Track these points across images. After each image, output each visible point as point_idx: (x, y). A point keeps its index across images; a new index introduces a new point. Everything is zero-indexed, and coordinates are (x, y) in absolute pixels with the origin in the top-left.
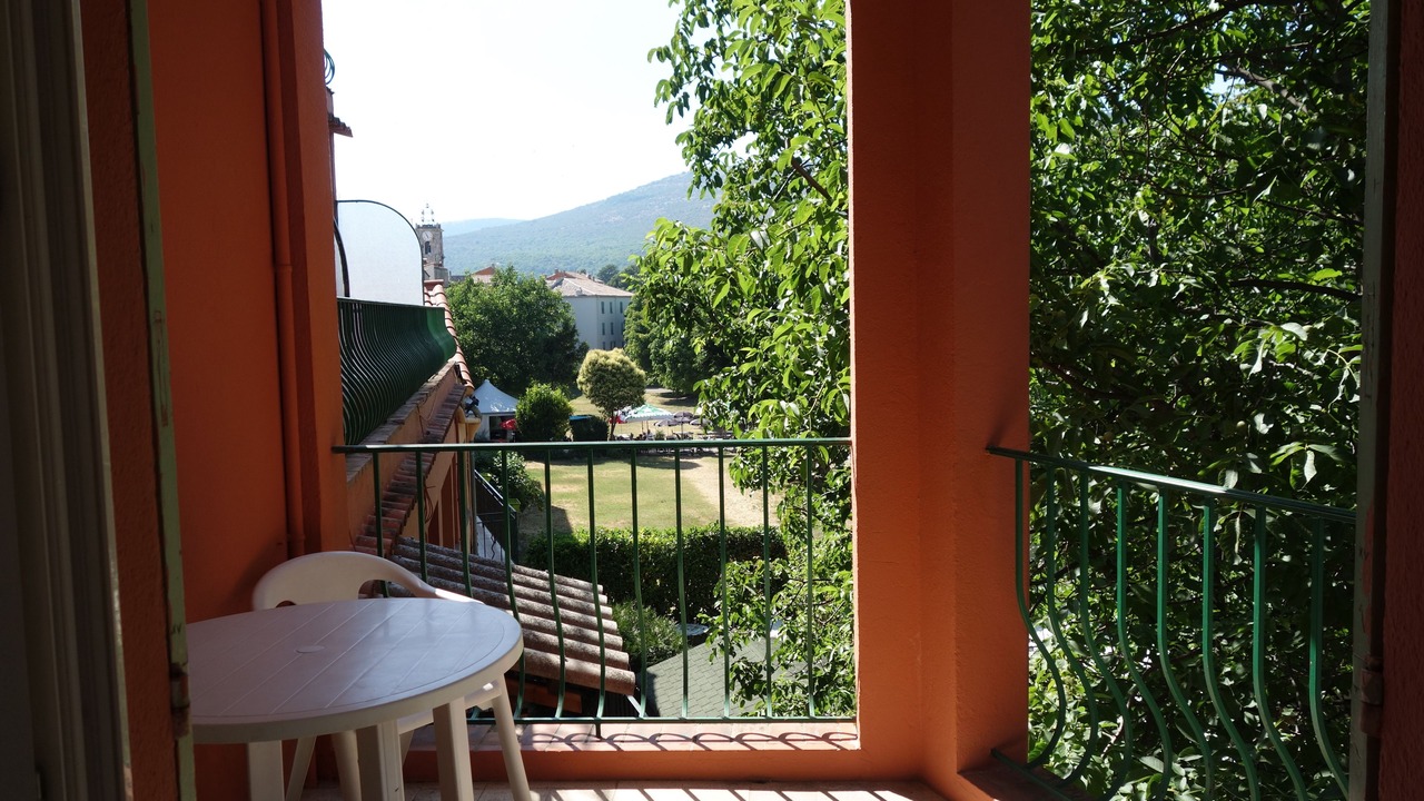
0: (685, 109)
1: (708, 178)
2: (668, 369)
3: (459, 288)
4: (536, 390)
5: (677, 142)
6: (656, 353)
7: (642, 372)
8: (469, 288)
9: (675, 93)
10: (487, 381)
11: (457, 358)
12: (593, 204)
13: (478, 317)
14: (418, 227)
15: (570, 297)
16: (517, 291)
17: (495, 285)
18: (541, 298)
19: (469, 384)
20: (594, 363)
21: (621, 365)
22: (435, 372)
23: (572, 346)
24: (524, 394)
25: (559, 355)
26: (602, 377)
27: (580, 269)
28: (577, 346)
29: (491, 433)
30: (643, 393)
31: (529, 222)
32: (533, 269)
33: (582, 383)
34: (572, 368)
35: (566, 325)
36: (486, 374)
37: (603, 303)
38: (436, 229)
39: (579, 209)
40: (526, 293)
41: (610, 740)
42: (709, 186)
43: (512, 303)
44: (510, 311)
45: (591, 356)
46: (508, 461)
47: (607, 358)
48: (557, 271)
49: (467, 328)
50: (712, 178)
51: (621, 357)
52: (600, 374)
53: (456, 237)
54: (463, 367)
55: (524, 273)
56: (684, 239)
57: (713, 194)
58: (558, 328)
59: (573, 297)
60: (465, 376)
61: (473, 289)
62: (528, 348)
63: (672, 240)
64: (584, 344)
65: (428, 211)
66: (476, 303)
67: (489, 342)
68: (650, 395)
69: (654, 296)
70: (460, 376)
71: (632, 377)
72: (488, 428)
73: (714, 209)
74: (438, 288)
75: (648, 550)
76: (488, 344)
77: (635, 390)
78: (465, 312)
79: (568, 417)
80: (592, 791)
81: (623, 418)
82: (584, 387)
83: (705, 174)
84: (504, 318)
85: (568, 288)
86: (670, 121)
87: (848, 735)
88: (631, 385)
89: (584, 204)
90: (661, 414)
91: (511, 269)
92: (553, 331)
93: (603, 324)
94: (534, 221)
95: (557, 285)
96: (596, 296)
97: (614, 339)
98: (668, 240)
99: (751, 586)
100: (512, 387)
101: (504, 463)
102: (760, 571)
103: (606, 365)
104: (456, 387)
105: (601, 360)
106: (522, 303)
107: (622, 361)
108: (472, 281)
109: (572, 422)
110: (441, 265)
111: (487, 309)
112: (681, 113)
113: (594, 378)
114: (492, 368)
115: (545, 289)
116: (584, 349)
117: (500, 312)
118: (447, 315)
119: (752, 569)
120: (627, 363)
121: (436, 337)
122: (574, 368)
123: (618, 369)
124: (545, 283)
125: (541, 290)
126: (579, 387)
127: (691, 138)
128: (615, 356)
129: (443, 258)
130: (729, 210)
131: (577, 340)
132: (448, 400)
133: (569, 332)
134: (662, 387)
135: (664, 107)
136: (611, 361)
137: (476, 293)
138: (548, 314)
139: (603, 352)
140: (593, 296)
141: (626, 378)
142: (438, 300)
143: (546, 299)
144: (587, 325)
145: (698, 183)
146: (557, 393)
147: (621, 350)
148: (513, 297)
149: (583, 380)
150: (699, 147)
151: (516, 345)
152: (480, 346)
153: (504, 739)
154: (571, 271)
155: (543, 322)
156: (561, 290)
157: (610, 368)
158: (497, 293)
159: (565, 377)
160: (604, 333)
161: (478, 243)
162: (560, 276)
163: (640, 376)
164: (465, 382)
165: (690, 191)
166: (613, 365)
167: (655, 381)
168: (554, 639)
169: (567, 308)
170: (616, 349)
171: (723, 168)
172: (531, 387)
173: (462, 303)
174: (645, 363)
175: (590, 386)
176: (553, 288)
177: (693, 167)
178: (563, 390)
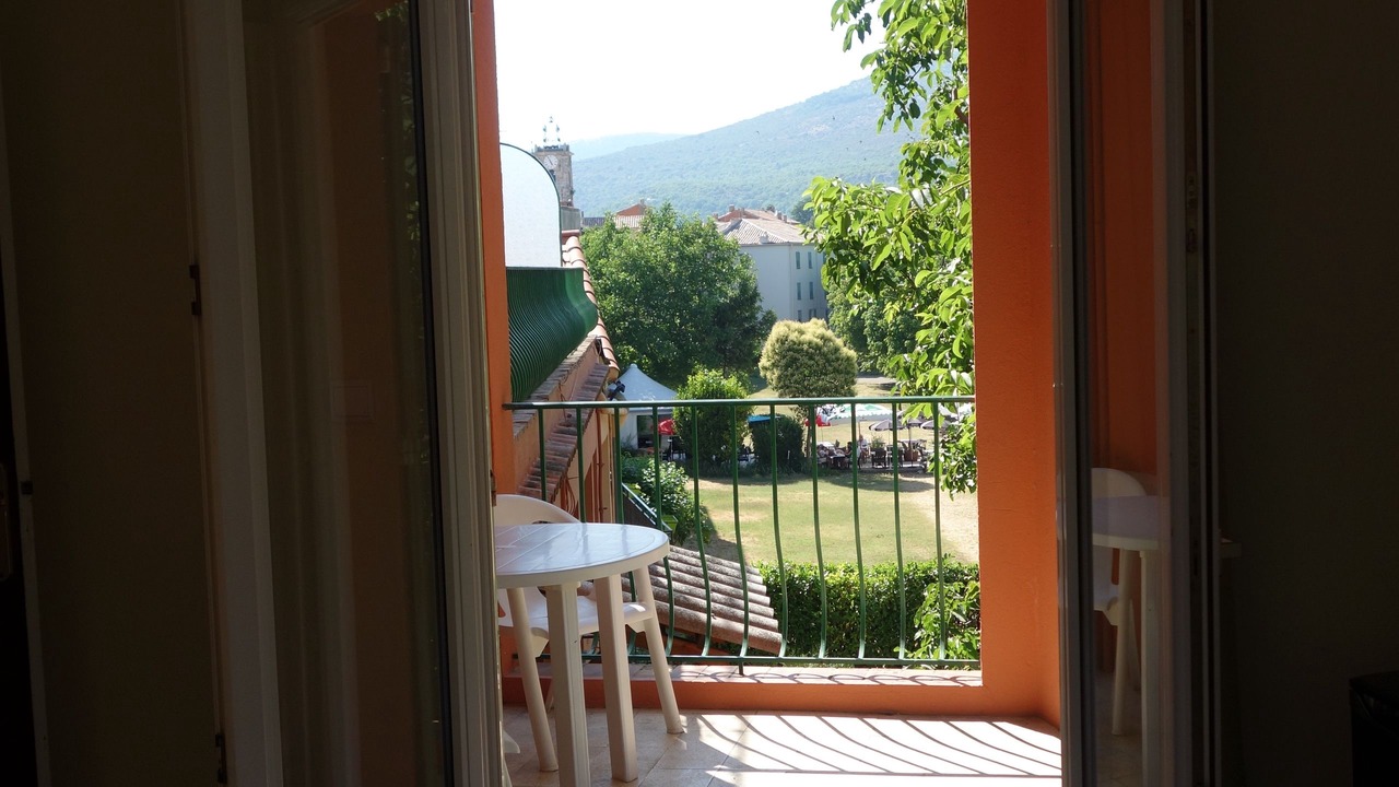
0: (866, 33)
1: (903, 106)
2: (890, 349)
3: (597, 235)
4: (702, 377)
5: (863, 65)
6: (873, 326)
7: (852, 353)
8: (610, 236)
9: (855, 13)
10: (634, 366)
11: (598, 332)
12: (785, 108)
13: (622, 275)
14: (539, 150)
15: (751, 246)
16: (676, 239)
17: (646, 231)
18: (709, 248)
19: (613, 364)
20: (782, 341)
21: (820, 342)
22: (574, 347)
23: (753, 317)
24: (685, 384)
25: (733, 330)
26: (794, 360)
27: (766, 204)
28: (760, 316)
29: (639, 440)
30: (853, 383)
31: (692, 137)
32: (699, 206)
33: (765, 369)
34: (752, 348)
35: (744, 287)
36: (633, 357)
37: (798, 254)
38: (562, 152)
39: (766, 115)
40: (688, 241)
41: (752, 676)
42: (904, 115)
43: (669, 256)
44: (666, 267)
45: (778, 330)
46: (663, 474)
47: (802, 332)
48: (732, 209)
49: (607, 291)
50: (907, 106)
51: (821, 331)
52: (792, 355)
53: (591, 161)
54: (605, 344)
55: (685, 215)
56: (842, 199)
57: (910, 125)
58: (732, 291)
59: (756, 245)
60: (608, 354)
61: (615, 237)
62: (691, 320)
63: (829, 200)
64: (769, 312)
65: (551, 128)
66: (619, 257)
67: (637, 311)
68: (864, 387)
69: (836, 251)
70: (602, 354)
71: (838, 359)
72: (635, 432)
73: (903, 149)
74: (572, 242)
75: (850, 593)
76: (636, 314)
77: (841, 378)
78: (604, 270)
79: (746, 417)
80: (734, 716)
81: (826, 418)
82: (768, 374)
83: (899, 103)
84: (657, 278)
85: (748, 233)
86: (848, 47)
87: (973, 678)
88: (836, 371)
89: (772, 109)
90: (879, 413)
91: (667, 208)
92: (725, 295)
93: (799, 284)
94: (701, 136)
95: (732, 228)
96: (789, 244)
97: (815, 305)
98: (825, 200)
99: (959, 611)
100: (669, 373)
101: (657, 477)
102: (971, 594)
103: (800, 343)
104: (597, 367)
105: (793, 336)
106: (682, 256)
107: (822, 337)
108: (613, 226)
109: (752, 425)
110: (570, 204)
111: (633, 265)
112: (861, 37)
113: (783, 362)
114: (640, 347)
115: (715, 236)
116: (770, 321)
117: (652, 269)
118: (586, 277)
119: (962, 592)
120: (830, 340)
121: (576, 305)
122: (755, 348)
123: (818, 348)
124: (714, 227)
125: (709, 237)
126: (762, 374)
127: (880, 60)
128: (813, 330)
129: (572, 192)
130: (919, 150)
131: (760, 308)
132: (588, 382)
133: (748, 297)
134: (882, 374)
135: (842, 29)
136: (807, 337)
137: (620, 242)
138: (719, 272)
139: (796, 325)
140: (783, 244)
141: (828, 361)
142: (574, 259)
143: (716, 249)
144: (774, 286)
145: (890, 113)
146: (731, 383)
147: (822, 322)
148: (671, 247)
149: (768, 364)
150: (890, 70)
151: (673, 316)
152: (624, 317)
153: (658, 673)
154: (754, 207)
155: (711, 283)
156: (738, 236)
157: (805, 347)
158: (648, 242)
159: (740, 358)
160: (799, 298)
161: (620, 169)
162: (737, 216)
163: (848, 359)
164: (607, 362)
165: (881, 123)
166: (810, 343)
167: (873, 367)
168: (703, 603)
169: (745, 262)
170: (814, 320)
171: (923, 93)
172: (695, 374)
173: (599, 256)
174: (858, 340)
175: (777, 373)
176: (726, 233)
177: (884, 94)
178: (739, 379)
